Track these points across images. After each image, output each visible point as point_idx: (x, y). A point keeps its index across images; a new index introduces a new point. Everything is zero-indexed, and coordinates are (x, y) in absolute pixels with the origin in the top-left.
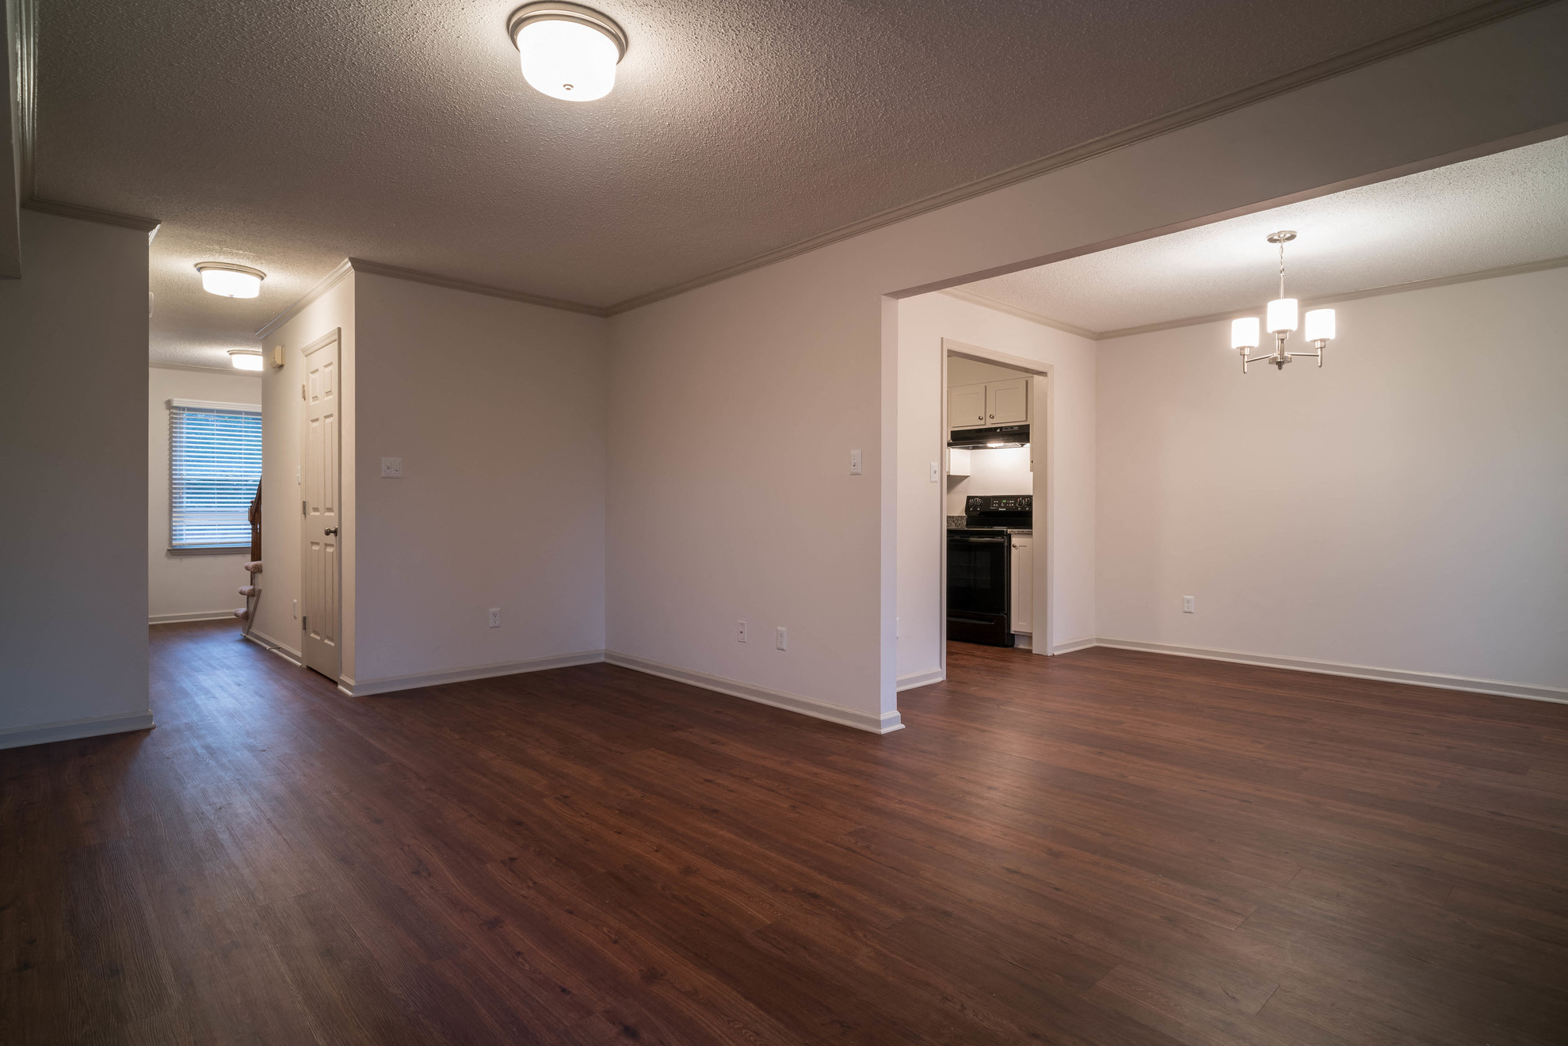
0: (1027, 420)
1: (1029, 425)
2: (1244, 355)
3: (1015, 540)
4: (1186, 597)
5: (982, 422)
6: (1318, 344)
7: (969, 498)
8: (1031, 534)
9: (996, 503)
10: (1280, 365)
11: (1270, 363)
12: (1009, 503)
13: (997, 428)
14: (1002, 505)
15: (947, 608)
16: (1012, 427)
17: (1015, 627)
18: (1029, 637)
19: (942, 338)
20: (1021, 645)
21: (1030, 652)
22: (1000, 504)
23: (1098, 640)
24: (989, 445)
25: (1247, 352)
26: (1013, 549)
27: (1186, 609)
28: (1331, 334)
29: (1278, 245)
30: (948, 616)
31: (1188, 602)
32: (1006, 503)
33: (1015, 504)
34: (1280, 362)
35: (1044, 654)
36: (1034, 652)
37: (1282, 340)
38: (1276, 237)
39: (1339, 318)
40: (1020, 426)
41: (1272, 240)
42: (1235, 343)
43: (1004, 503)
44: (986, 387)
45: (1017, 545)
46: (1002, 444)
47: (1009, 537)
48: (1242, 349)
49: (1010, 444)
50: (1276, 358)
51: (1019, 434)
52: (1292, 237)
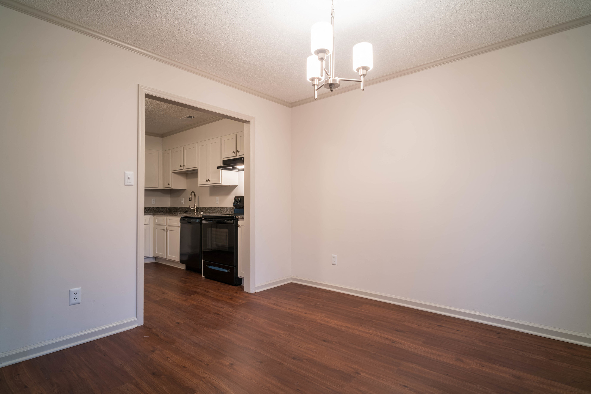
5: (234, 155)
7: (235, 198)
13: (241, 158)
17: (239, 274)
23: (292, 279)
26: (239, 228)
27: (333, 263)
31: (334, 258)
36: (245, 290)
44: (236, 135)
45: (240, 225)
47: (237, 220)
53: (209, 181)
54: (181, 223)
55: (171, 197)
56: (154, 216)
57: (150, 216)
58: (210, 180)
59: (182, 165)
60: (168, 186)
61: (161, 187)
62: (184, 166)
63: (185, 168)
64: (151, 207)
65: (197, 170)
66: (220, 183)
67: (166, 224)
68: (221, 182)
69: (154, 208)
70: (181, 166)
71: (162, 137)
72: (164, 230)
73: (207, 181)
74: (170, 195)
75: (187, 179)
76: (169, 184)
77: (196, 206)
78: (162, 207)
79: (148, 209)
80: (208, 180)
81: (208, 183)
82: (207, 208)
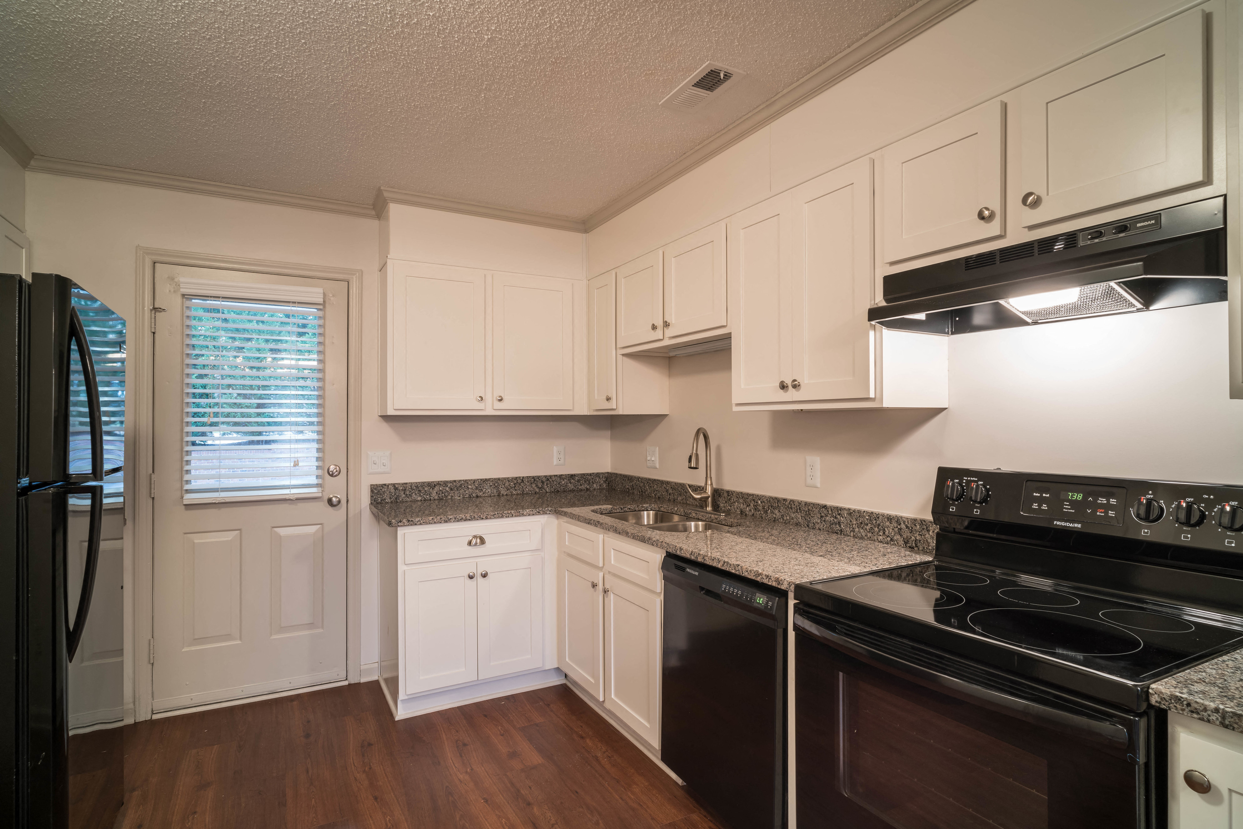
5: (994, 228)
7: (944, 474)
9: (1038, 499)
12: (1094, 505)
13: (1049, 242)
14: (1067, 508)
22: (1056, 503)
43: (1074, 504)
53: (796, 386)
54: (665, 578)
55: (613, 438)
56: (558, 518)
57: (546, 516)
58: (804, 380)
59: (659, 323)
60: (607, 405)
61: (582, 410)
62: (666, 325)
63: (670, 332)
64: (551, 476)
65: (727, 337)
66: (868, 399)
67: (601, 565)
68: (872, 395)
69: (561, 476)
70: (654, 327)
71: (586, 231)
72: (594, 586)
73: (783, 386)
74: (608, 433)
75: (670, 376)
76: (608, 399)
77: (712, 484)
78: (588, 474)
79: (543, 482)
80: (788, 382)
81: (792, 395)
82: (760, 497)
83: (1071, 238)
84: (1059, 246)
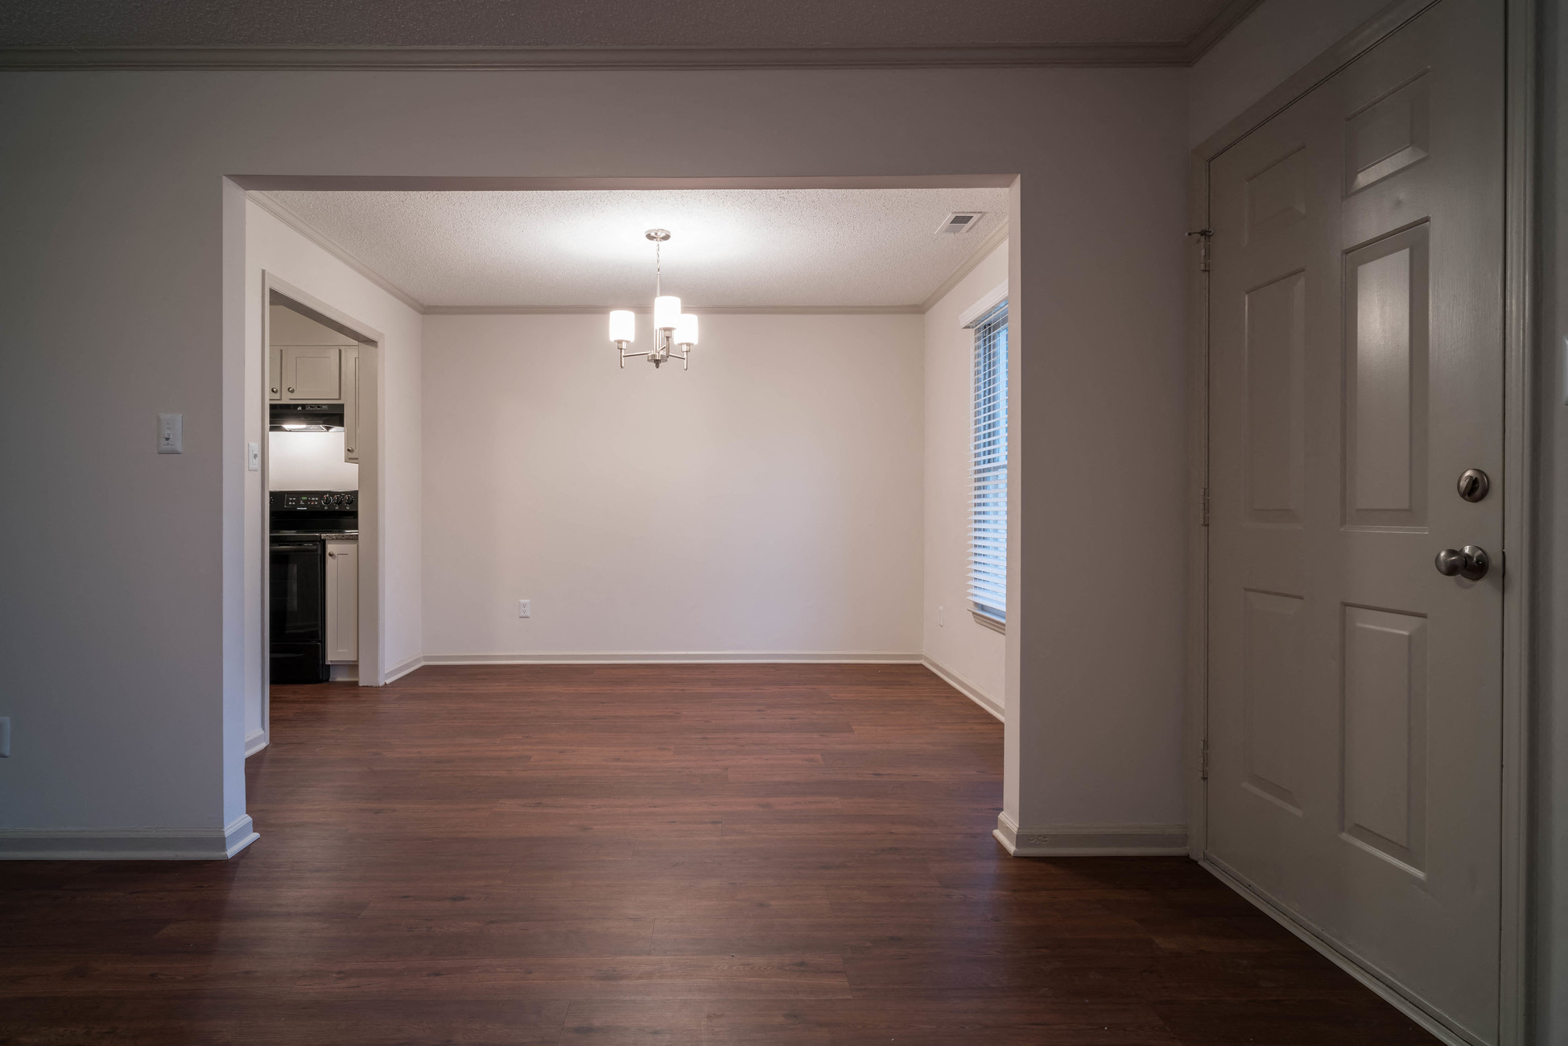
0: (340, 399)
1: (343, 405)
2: (621, 349)
3: (331, 547)
4: (522, 601)
5: (277, 396)
6: (685, 348)
8: (355, 538)
9: (292, 501)
10: (657, 362)
11: (648, 360)
12: (311, 501)
13: (298, 405)
14: (302, 503)
15: (271, 641)
16: (319, 406)
17: (331, 657)
18: (353, 667)
19: (263, 272)
20: (339, 677)
21: (356, 684)
22: (298, 502)
23: (426, 658)
24: (286, 426)
25: (624, 346)
26: (329, 560)
27: (522, 614)
28: (695, 340)
29: (654, 243)
30: (271, 652)
31: (524, 606)
32: (308, 500)
33: (319, 501)
34: (657, 360)
35: (374, 685)
36: (360, 684)
37: (668, 338)
38: (653, 234)
39: (701, 324)
40: (330, 405)
41: (649, 237)
42: (614, 335)
43: (304, 501)
44: (281, 351)
45: (335, 553)
46: (304, 426)
47: (323, 543)
48: (620, 342)
49: (313, 427)
50: (654, 356)
51: (329, 416)
52: (666, 237)
83: (303, 406)
84: (300, 408)
